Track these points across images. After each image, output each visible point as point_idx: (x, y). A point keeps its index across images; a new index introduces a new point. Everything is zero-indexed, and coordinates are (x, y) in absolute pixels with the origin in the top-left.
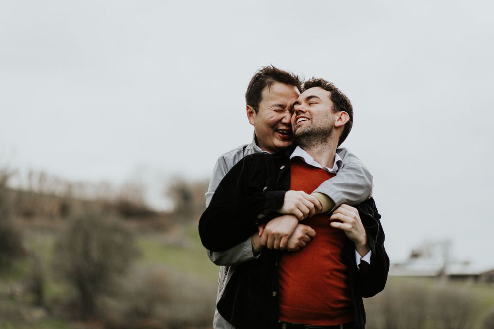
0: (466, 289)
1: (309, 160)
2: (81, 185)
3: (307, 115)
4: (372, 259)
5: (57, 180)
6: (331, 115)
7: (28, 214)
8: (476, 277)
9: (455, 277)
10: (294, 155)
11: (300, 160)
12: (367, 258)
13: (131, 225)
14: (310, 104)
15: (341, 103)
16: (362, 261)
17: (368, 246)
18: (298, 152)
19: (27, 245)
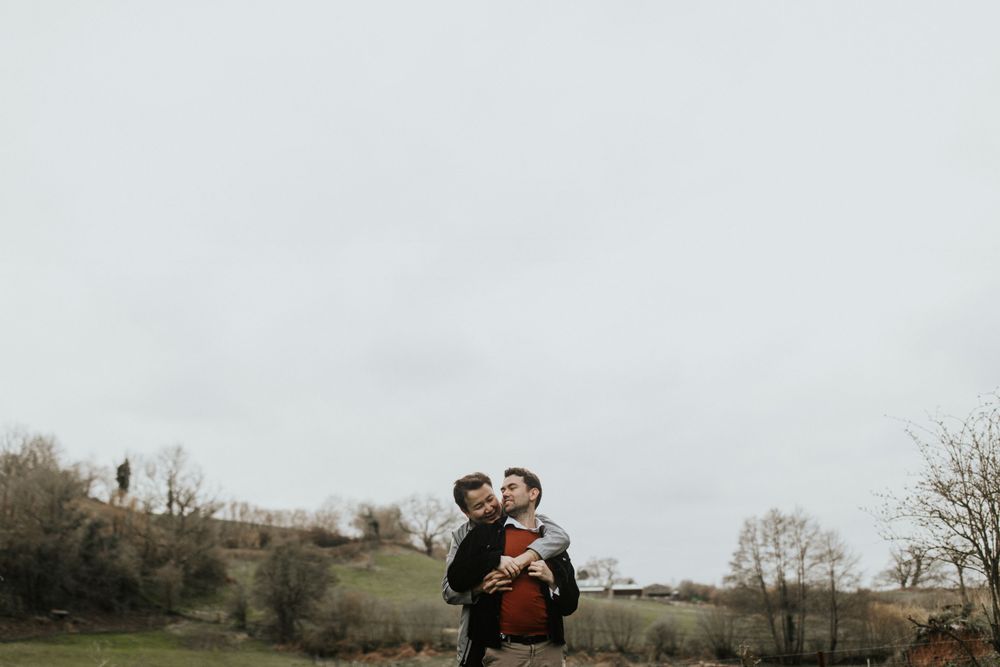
0: (629, 605)
1: (517, 524)
2: (279, 515)
3: (511, 498)
4: (560, 592)
5: (258, 512)
6: (526, 495)
7: (232, 545)
8: (638, 592)
9: (618, 593)
10: (507, 522)
11: (511, 526)
12: (557, 592)
13: (326, 552)
14: (512, 489)
15: (532, 482)
16: (554, 595)
17: (557, 583)
18: (510, 521)
19: (231, 574)
